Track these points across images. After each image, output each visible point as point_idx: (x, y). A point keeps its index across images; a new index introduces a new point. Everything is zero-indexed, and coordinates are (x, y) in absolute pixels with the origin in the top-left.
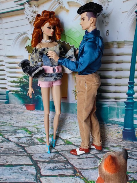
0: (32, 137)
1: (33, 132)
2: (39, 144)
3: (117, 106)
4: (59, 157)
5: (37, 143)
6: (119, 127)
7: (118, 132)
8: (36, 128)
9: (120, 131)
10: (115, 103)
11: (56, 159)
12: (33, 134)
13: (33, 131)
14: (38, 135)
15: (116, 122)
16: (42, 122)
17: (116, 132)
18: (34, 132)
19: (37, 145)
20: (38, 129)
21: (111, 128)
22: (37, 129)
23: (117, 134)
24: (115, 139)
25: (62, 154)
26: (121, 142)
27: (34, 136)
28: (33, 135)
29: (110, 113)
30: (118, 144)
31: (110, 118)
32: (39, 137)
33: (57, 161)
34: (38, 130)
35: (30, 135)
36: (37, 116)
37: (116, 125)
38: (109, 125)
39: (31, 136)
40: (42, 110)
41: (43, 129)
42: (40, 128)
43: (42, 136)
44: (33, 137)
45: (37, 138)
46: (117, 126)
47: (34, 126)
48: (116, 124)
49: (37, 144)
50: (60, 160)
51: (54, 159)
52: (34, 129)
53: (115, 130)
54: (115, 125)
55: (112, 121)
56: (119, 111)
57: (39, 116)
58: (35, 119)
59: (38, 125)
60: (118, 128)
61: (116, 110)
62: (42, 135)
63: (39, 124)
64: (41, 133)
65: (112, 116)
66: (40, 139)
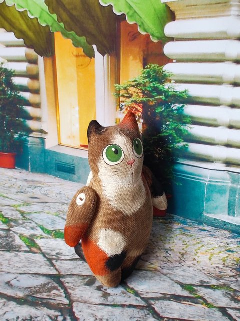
0: (10, 230)
1: (11, 220)
2: (23, 249)
3: (230, 184)
4: (54, 291)
5: (19, 247)
6: (233, 237)
7: (230, 251)
8: (19, 211)
9: (235, 250)
10: (227, 175)
11: (44, 297)
12: (12, 223)
13: (13, 218)
14: (24, 229)
15: (225, 223)
16: (32, 197)
17: (224, 250)
18: (15, 221)
19: (18, 251)
20: (24, 215)
21: (209, 238)
22: (22, 213)
23: (224, 255)
24: (218, 267)
25: (66, 285)
26: (233, 276)
27: (15, 229)
28: (12, 227)
29: (208, 200)
30: (222, 282)
31: (208, 213)
32: (27, 233)
33: (45, 301)
34: (24, 217)
35: (5, 227)
36: (19, 183)
37: (226, 232)
38: (205, 230)
39: (7, 228)
40: (32, 171)
41: (34, 215)
42: (29, 213)
43: (32, 232)
44: (11, 232)
45: (21, 236)
46: (228, 234)
47: (14, 206)
48: (225, 229)
49: (17, 249)
50: (52, 302)
51: (39, 296)
52: (14, 213)
53: (222, 245)
54: (223, 232)
55: (215, 219)
56: (235, 196)
57: (25, 183)
58: (15, 190)
59: (23, 205)
60: (229, 241)
61: (228, 194)
62: (32, 228)
63: (27, 204)
64: (31, 225)
65: (216, 208)
66: (27, 238)
